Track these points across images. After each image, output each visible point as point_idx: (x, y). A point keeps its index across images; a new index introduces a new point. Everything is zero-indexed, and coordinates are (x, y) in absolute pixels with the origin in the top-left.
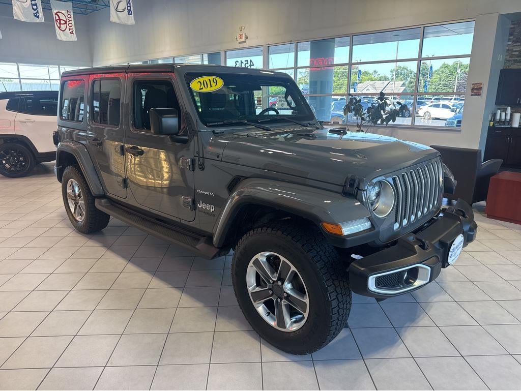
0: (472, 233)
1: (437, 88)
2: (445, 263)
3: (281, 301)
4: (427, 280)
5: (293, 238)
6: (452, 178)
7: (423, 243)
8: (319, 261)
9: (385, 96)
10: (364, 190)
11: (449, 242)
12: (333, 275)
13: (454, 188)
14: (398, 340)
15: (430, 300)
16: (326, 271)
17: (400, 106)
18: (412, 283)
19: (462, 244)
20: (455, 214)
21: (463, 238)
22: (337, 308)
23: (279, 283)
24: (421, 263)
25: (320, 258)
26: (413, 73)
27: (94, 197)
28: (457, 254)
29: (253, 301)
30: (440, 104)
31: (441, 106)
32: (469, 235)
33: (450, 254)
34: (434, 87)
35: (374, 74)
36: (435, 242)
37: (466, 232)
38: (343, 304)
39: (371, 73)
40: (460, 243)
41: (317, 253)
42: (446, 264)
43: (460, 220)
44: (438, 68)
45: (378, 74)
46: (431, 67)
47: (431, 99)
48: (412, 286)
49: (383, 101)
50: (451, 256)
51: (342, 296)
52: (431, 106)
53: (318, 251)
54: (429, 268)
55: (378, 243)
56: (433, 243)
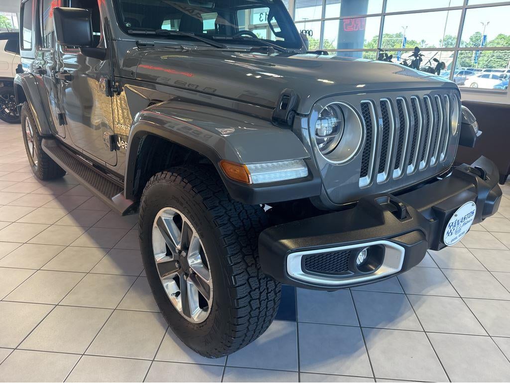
0: (492, 203)
1: (489, 60)
2: (437, 243)
3: (187, 278)
4: (397, 268)
5: (193, 187)
6: (475, 126)
7: (399, 208)
8: (225, 224)
9: (420, 52)
10: (306, 116)
11: (447, 212)
12: (246, 247)
13: (475, 139)
14: (360, 347)
15: (424, 292)
16: (233, 241)
17: (436, 63)
18: (372, 270)
19: (473, 217)
20: (470, 174)
21: (474, 208)
22: (248, 299)
23: (184, 254)
24: (389, 239)
25: (229, 220)
26: (465, 43)
27: (42, 136)
28: (462, 231)
29: (160, 276)
30: (489, 75)
31: (491, 76)
32: (486, 206)
33: (447, 229)
34: (486, 58)
35: (421, 43)
36: (425, 209)
37: (482, 201)
38: (261, 293)
39: (418, 42)
40: (469, 215)
41: (226, 212)
42: (441, 245)
43: (475, 182)
44: (494, 39)
45: (425, 43)
46: (485, 37)
47: (481, 70)
48: (372, 274)
49: (418, 58)
50: (449, 234)
51: (259, 280)
52: (479, 77)
53: (229, 208)
54: (403, 249)
55: (327, 203)
56: (419, 210)
